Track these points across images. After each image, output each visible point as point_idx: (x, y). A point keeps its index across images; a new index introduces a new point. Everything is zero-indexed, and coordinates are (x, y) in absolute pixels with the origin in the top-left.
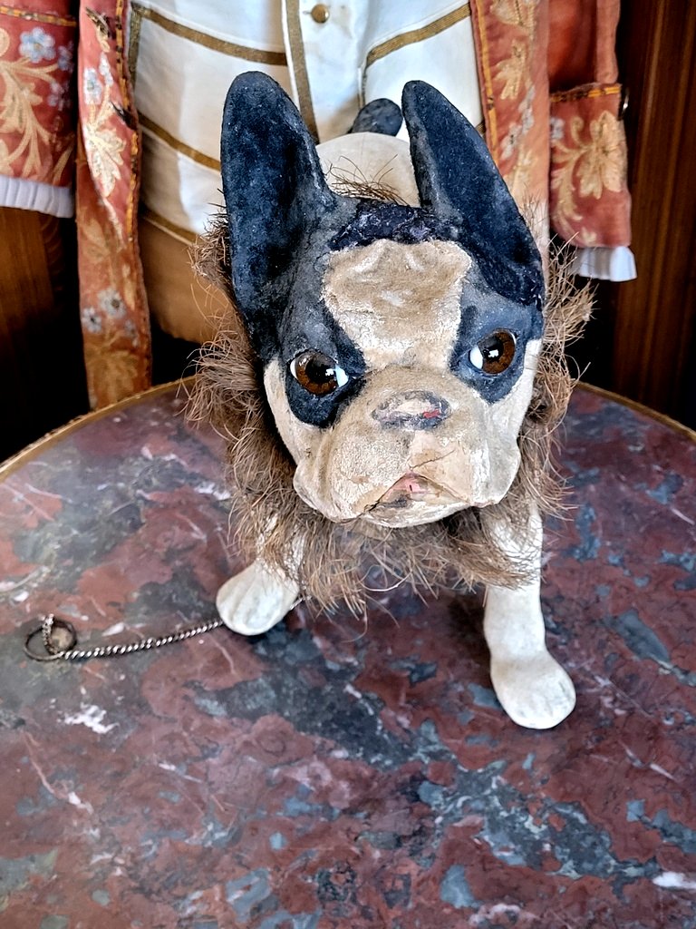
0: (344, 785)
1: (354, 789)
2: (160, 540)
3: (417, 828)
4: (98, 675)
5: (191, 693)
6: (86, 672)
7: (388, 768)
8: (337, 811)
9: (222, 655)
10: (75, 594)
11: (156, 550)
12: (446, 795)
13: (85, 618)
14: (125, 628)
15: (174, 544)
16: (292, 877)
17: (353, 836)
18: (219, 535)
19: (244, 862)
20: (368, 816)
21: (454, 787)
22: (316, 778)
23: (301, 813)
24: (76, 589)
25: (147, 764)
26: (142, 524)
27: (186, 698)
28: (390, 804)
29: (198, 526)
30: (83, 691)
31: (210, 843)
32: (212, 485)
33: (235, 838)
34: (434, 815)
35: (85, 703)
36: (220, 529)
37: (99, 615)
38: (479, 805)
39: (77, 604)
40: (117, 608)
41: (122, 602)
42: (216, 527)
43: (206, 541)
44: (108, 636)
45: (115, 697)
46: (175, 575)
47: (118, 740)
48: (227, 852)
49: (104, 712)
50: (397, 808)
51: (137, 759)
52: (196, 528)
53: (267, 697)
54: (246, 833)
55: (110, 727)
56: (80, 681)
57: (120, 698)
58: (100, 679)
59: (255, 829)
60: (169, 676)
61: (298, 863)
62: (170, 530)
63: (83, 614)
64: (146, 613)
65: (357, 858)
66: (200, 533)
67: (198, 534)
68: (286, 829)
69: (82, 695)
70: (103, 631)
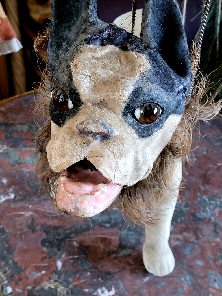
0: (185, 234)
1: (189, 232)
2: (19, 227)
3: (213, 225)
4: (81, 281)
5: (114, 255)
6: (76, 285)
7: (185, 220)
8: (195, 241)
9: (101, 238)
10: (25, 269)
11: (24, 231)
12: (204, 212)
13: (44, 272)
14: (62, 261)
15: (26, 224)
16: (216, 266)
17: (208, 242)
18: (34, 208)
19: (204, 276)
20: (202, 234)
21: (202, 208)
22: (178, 239)
23: (191, 251)
24: (23, 268)
25: (141, 285)
26: (3, 228)
27: (115, 258)
28: (200, 226)
29: (23, 212)
30: (87, 290)
31: (190, 283)
32: (2, 197)
33: (192, 274)
34: (210, 219)
35: (94, 292)
36: (30, 206)
37: (46, 266)
38: (212, 207)
39: (33, 271)
40: (47, 258)
41: (45, 255)
42: (28, 207)
43: (33, 214)
44: (61, 268)
45: (99, 281)
46: (45, 232)
47: (122, 289)
48: (197, 279)
49: (104, 288)
50: (203, 226)
51: (136, 287)
52: (23, 213)
53: (132, 235)
54: (191, 270)
55: (113, 289)
56: (80, 289)
57: (100, 279)
58: (84, 282)
59: (191, 267)
60: (100, 258)
61: (211, 262)
62: (16, 221)
63: (41, 271)
64: (59, 250)
65: (218, 245)
66: (27, 213)
67: (27, 214)
68: (196, 258)
69: (88, 292)
70: (57, 269)
